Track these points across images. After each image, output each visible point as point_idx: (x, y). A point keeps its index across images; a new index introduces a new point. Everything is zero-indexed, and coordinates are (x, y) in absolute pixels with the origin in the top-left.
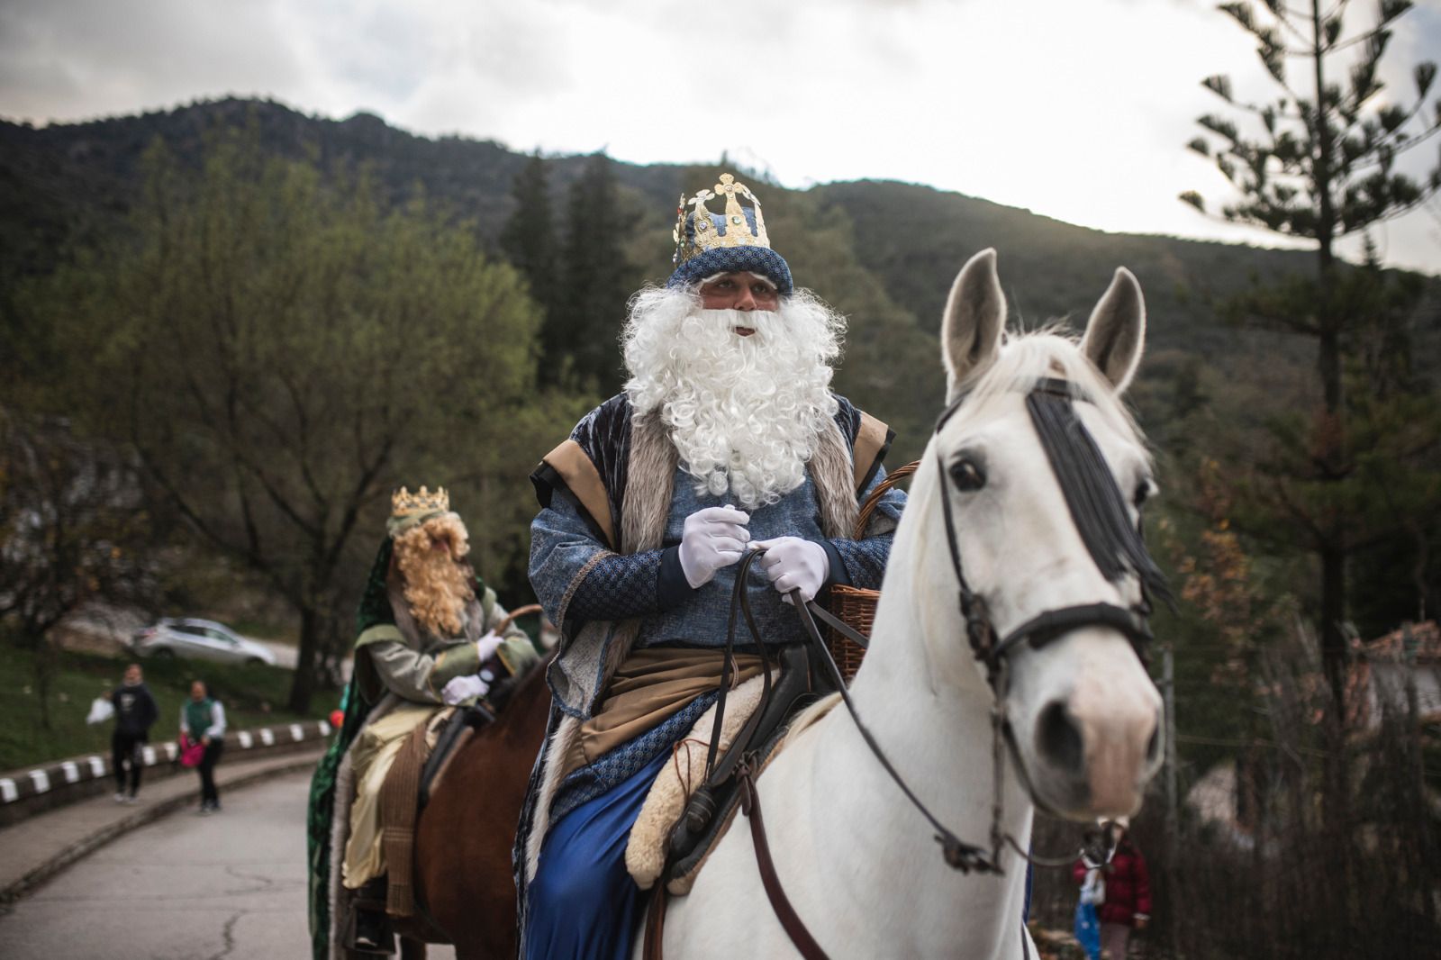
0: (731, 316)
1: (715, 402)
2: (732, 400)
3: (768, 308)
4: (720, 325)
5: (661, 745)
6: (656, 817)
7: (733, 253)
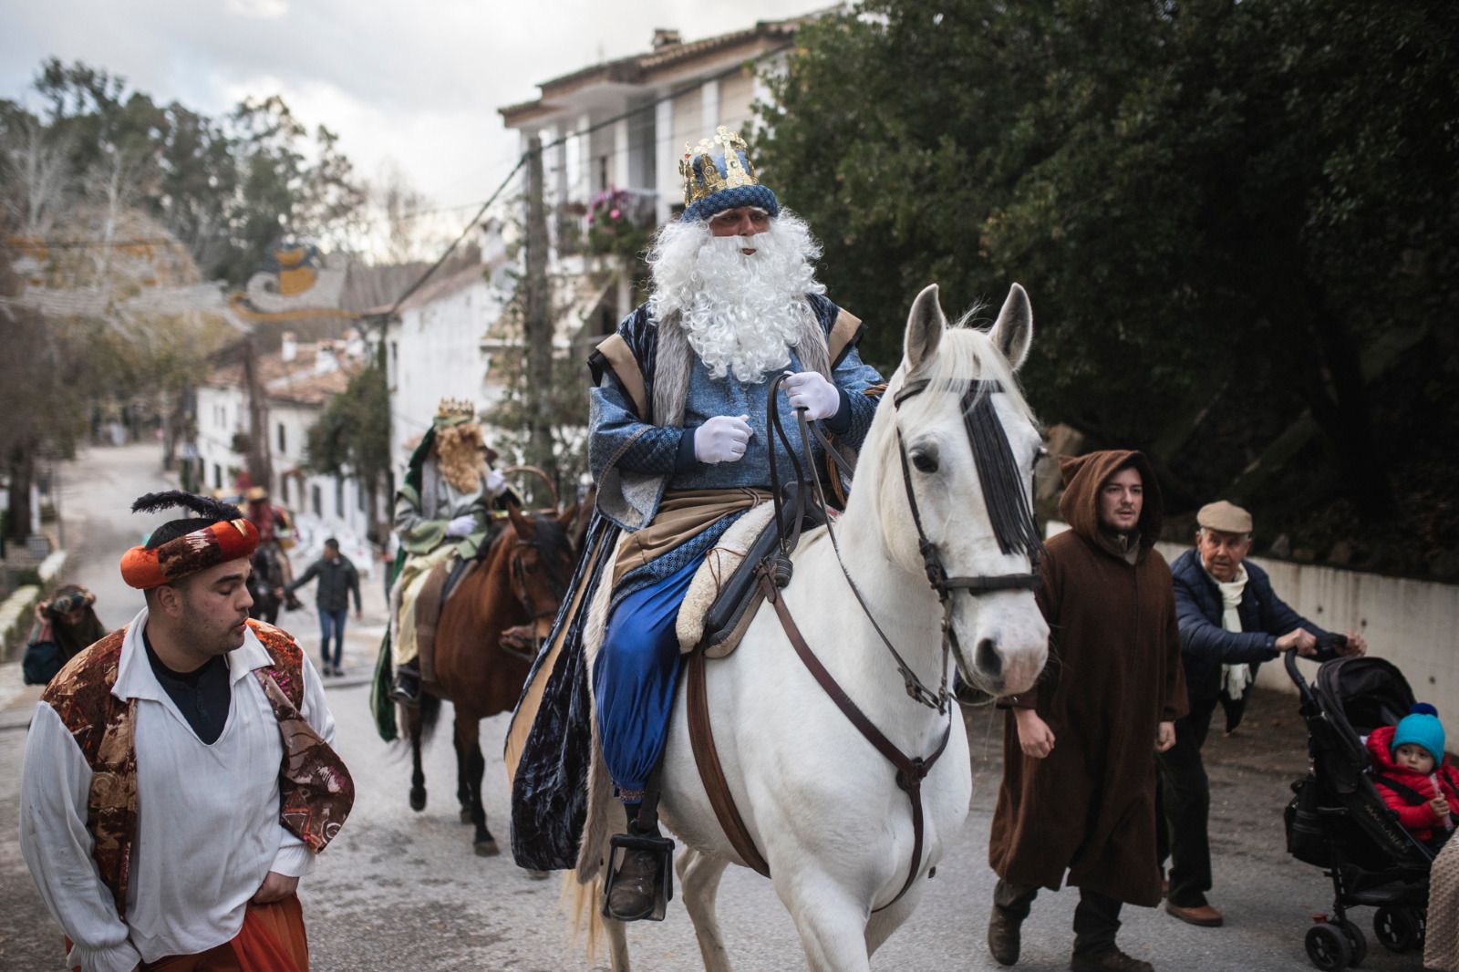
0: (738, 241)
1: (729, 307)
2: (743, 306)
3: (763, 230)
4: (730, 248)
5: (697, 550)
6: (697, 600)
7: (737, 193)
